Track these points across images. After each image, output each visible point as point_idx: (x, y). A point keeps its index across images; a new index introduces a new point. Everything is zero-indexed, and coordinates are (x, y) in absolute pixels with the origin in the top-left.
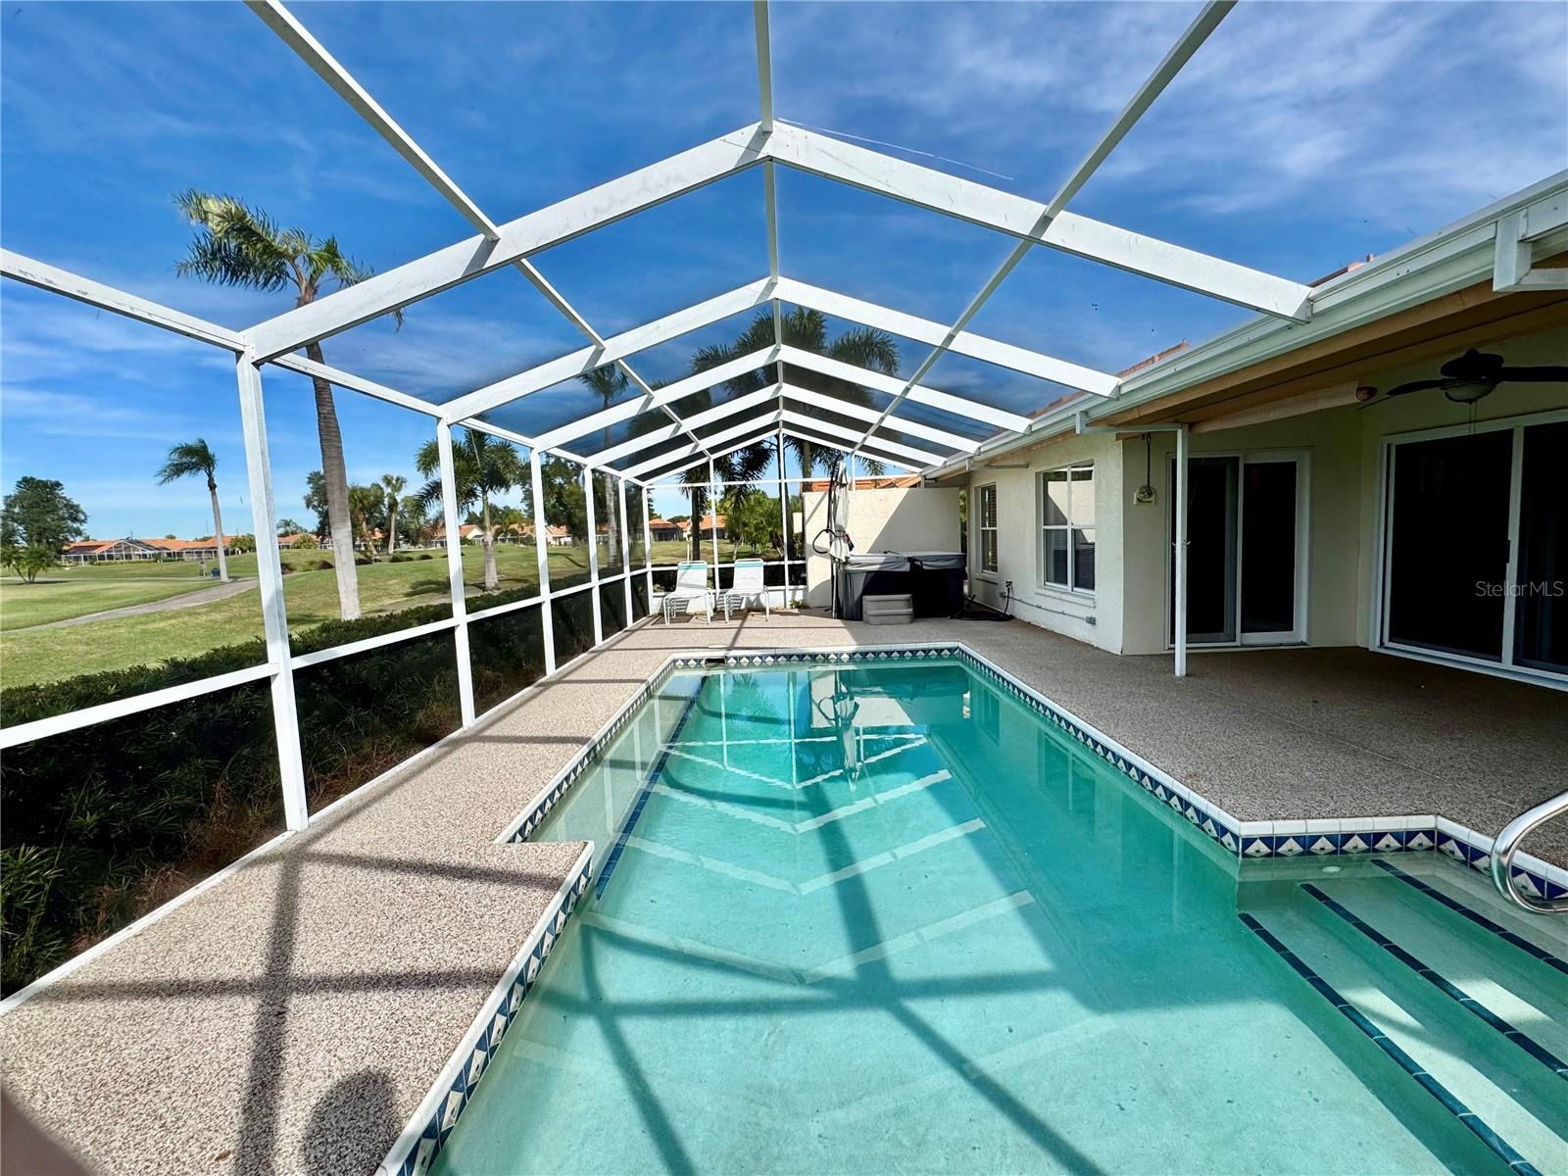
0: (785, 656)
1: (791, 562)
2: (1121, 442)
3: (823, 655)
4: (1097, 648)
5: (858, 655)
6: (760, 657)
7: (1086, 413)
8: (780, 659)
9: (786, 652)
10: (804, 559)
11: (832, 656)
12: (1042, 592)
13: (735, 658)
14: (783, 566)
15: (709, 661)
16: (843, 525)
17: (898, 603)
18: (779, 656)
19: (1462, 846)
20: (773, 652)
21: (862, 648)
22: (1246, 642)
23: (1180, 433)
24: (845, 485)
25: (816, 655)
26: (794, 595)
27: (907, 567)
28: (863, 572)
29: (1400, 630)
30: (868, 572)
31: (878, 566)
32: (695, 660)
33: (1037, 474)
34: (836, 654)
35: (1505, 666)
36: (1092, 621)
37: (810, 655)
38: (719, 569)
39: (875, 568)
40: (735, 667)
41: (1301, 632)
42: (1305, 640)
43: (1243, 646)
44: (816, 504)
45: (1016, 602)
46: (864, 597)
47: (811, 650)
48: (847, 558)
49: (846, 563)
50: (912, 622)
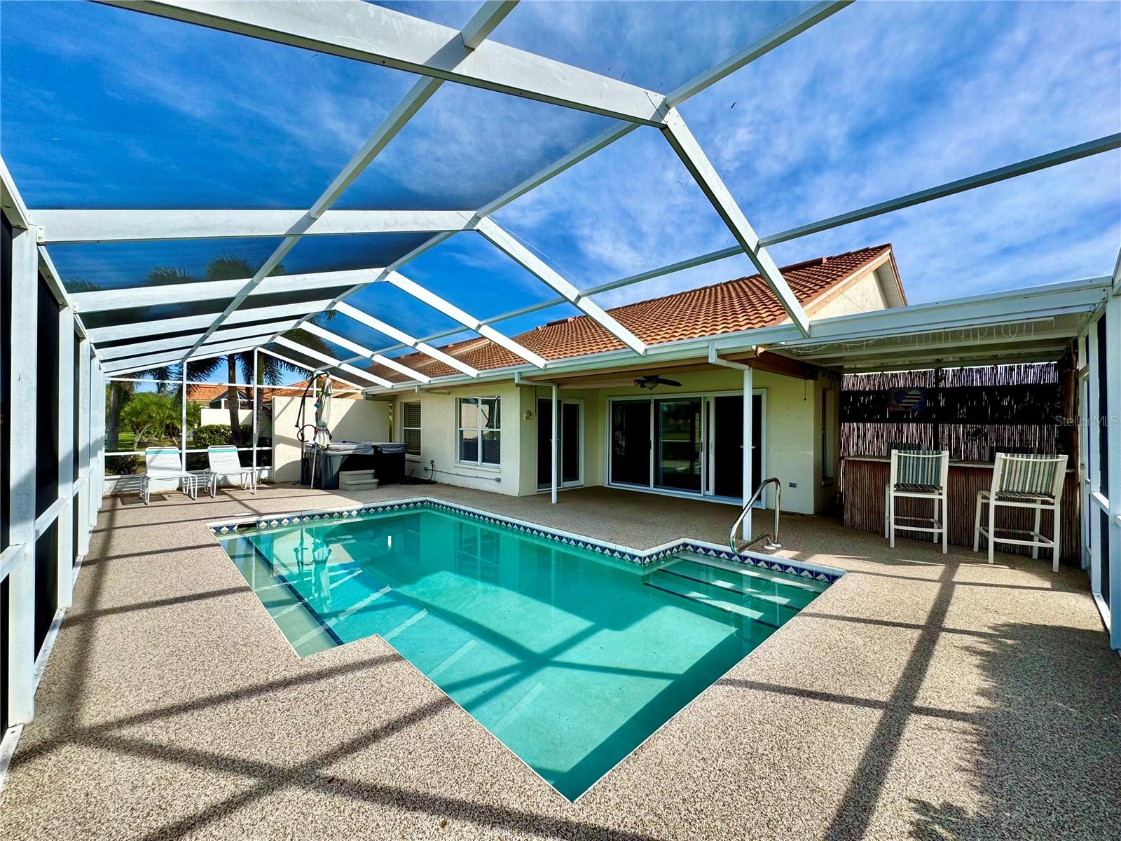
0: (309, 516)
1: (259, 449)
2: (519, 388)
3: (338, 513)
4: (502, 495)
5: (363, 511)
6: (288, 519)
7: (520, 373)
8: (304, 519)
9: (310, 513)
10: (270, 446)
11: (345, 513)
12: (458, 465)
13: (266, 522)
14: (252, 451)
15: (241, 526)
16: (326, 422)
17: (367, 476)
18: (304, 517)
19: (693, 546)
20: (299, 514)
21: (367, 506)
22: (565, 486)
23: (554, 388)
24: (330, 395)
25: (333, 514)
26: (259, 475)
27: (372, 452)
28: (341, 455)
29: (615, 478)
30: (344, 455)
31: (351, 451)
32: (227, 527)
33: (456, 399)
34: (348, 512)
35: (651, 489)
36: (499, 480)
37: (329, 514)
38: (187, 454)
39: (350, 452)
40: (266, 529)
41: (582, 481)
42: (583, 484)
43: (564, 488)
44: (284, 406)
45: (437, 473)
46: (340, 472)
47: (330, 510)
48: (328, 445)
49: (326, 449)
50: (378, 488)
